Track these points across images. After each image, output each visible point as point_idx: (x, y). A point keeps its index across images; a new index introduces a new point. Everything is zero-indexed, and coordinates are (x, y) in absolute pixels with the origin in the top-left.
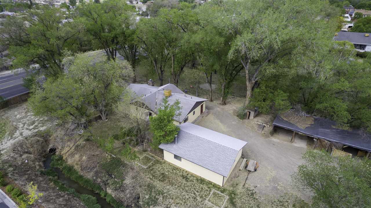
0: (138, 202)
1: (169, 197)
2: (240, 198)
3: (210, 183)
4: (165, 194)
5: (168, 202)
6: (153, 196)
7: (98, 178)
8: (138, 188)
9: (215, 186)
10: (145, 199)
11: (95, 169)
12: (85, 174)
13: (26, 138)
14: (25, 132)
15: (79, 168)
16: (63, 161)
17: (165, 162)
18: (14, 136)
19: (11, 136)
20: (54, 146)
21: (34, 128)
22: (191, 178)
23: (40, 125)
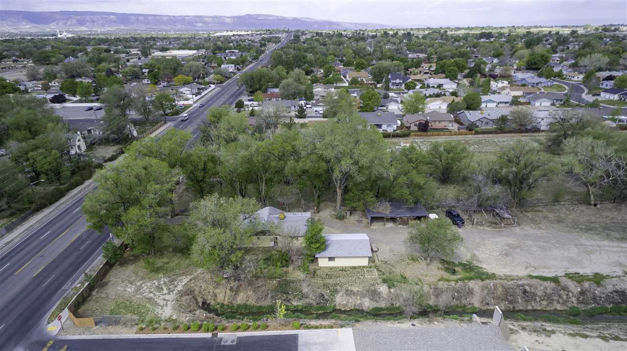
0: (324, 297)
1: (343, 284)
2: (382, 267)
3: (359, 267)
4: (340, 284)
5: (345, 287)
6: (332, 289)
9: (364, 267)
10: (327, 294)
11: (269, 296)
12: (262, 303)
13: (178, 301)
14: (167, 297)
15: (252, 302)
16: (227, 305)
17: (321, 268)
18: (161, 304)
19: (159, 306)
20: (204, 299)
21: (170, 291)
22: (347, 269)
23: (171, 287)
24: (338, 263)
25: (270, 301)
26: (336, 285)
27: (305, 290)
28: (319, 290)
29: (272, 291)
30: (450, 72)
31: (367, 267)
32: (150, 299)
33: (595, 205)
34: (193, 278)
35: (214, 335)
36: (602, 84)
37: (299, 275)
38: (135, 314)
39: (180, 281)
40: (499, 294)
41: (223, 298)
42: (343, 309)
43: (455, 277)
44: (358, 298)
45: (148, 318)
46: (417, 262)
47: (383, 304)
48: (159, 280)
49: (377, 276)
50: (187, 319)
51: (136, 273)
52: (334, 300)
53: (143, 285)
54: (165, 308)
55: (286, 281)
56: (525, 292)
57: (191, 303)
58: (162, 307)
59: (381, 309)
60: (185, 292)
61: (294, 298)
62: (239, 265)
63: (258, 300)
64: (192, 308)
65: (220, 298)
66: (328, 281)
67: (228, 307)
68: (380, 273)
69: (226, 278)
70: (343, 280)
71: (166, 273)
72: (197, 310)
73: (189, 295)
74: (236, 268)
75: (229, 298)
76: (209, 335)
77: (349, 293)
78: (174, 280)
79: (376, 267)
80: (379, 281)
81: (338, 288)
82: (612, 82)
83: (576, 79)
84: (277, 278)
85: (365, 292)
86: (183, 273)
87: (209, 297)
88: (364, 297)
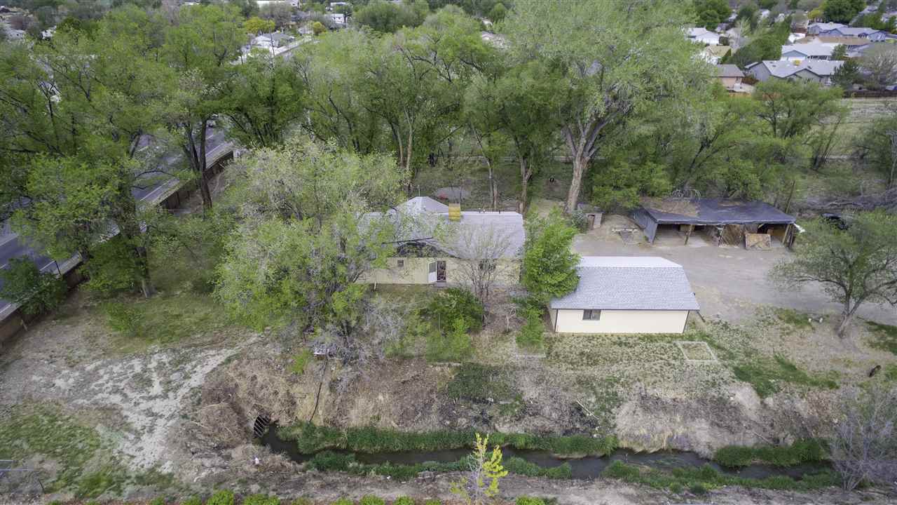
0: (583, 415)
1: (631, 381)
2: (720, 338)
3: (662, 337)
4: (622, 380)
5: (637, 389)
6: (602, 393)
7: (455, 420)
8: (564, 393)
9: (673, 337)
10: (591, 405)
11: (435, 407)
12: (416, 426)
13: (185, 416)
14: (158, 406)
15: (389, 423)
16: (324, 430)
17: (563, 336)
18: (137, 426)
19: (129, 430)
20: (261, 410)
21: (169, 387)
22: (631, 341)
23: (175, 376)
24: (609, 325)
25: (441, 423)
26: (612, 382)
27: (531, 393)
28: (568, 396)
29: (442, 393)
31: (681, 337)
32: (110, 410)
34: (237, 356)
37: (509, 352)
38: (55, 455)
39: (201, 362)
41: (311, 408)
42: (639, 450)
44: (678, 418)
45: (90, 468)
46: (808, 328)
47: (749, 440)
48: (146, 357)
49: (716, 361)
50: (203, 474)
51: (91, 338)
52: (612, 422)
53: (101, 372)
54: (144, 437)
55: (476, 367)
57: (224, 425)
58: (138, 436)
59: (746, 452)
60: (210, 392)
61: (501, 414)
62: (354, 323)
63: (404, 416)
64: (225, 438)
65: (304, 410)
66: (589, 371)
67: (326, 434)
68: (722, 353)
69: (320, 358)
70: (630, 370)
71: (170, 340)
72: (239, 443)
73: (219, 400)
74: (347, 330)
75: (328, 411)
77: (649, 404)
78: (185, 359)
79: (704, 337)
80: (727, 374)
81: (621, 391)
84: (455, 360)
85: (694, 404)
86: (213, 342)
87: (276, 407)
88: (693, 418)
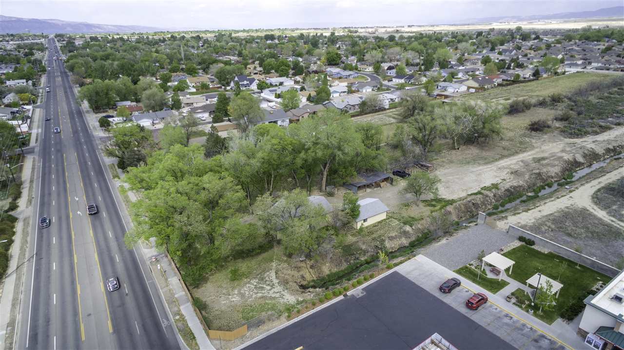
1: (384, 234)
3: (383, 220)
4: (382, 235)
5: (386, 236)
6: (379, 240)
7: (350, 262)
9: (385, 220)
10: (379, 244)
11: (343, 261)
12: (342, 268)
14: (276, 290)
15: (334, 270)
19: (278, 298)
21: (272, 286)
23: (267, 283)
24: (371, 222)
25: (347, 264)
26: (380, 237)
27: (364, 247)
28: (372, 244)
29: (342, 256)
30: (282, 71)
31: (387, 219)
32: (263, 297)
33: (458, 149)
34: (277, 271)
35: (345, 296)
36: (387, 73)
38: (267, 311)
39: (269, 276)
40: (463, 209)
41: (310, 276)
42: (394, 251)
43: (436, 208)
44: (398, 239)
45: (282, 308)
46: (410, 206)
47: (413, 238)
49: (398, 222)
50: (312, 296)
51: (220, 287)
52: (385, 246)
54: (284, 297)
55: (346, 246)
56: (473, 204)
58: (282, 297)
59: (414, 241)
60: (284, 281)
61: (360, 255)
63: (337, 266)
65: (308, 277)
66: (373, 236)
67: (320, 280)
68: (397, 220)
69: (302, 261)
70: (382, 232)
71: (248, 276)
75: (315, 274)
76: (341, 297)
77: (391, 238)
78: (263, 278)
79: (391, 217)
80: (402, 224)
81: (383, 237)
82: (394, 71)
83: (367, 70)
84: (340, 246)
85: (400, 234)
86: (263, 271)
87: (299, 280)
88: (401, 238)
